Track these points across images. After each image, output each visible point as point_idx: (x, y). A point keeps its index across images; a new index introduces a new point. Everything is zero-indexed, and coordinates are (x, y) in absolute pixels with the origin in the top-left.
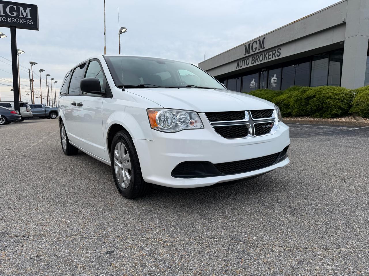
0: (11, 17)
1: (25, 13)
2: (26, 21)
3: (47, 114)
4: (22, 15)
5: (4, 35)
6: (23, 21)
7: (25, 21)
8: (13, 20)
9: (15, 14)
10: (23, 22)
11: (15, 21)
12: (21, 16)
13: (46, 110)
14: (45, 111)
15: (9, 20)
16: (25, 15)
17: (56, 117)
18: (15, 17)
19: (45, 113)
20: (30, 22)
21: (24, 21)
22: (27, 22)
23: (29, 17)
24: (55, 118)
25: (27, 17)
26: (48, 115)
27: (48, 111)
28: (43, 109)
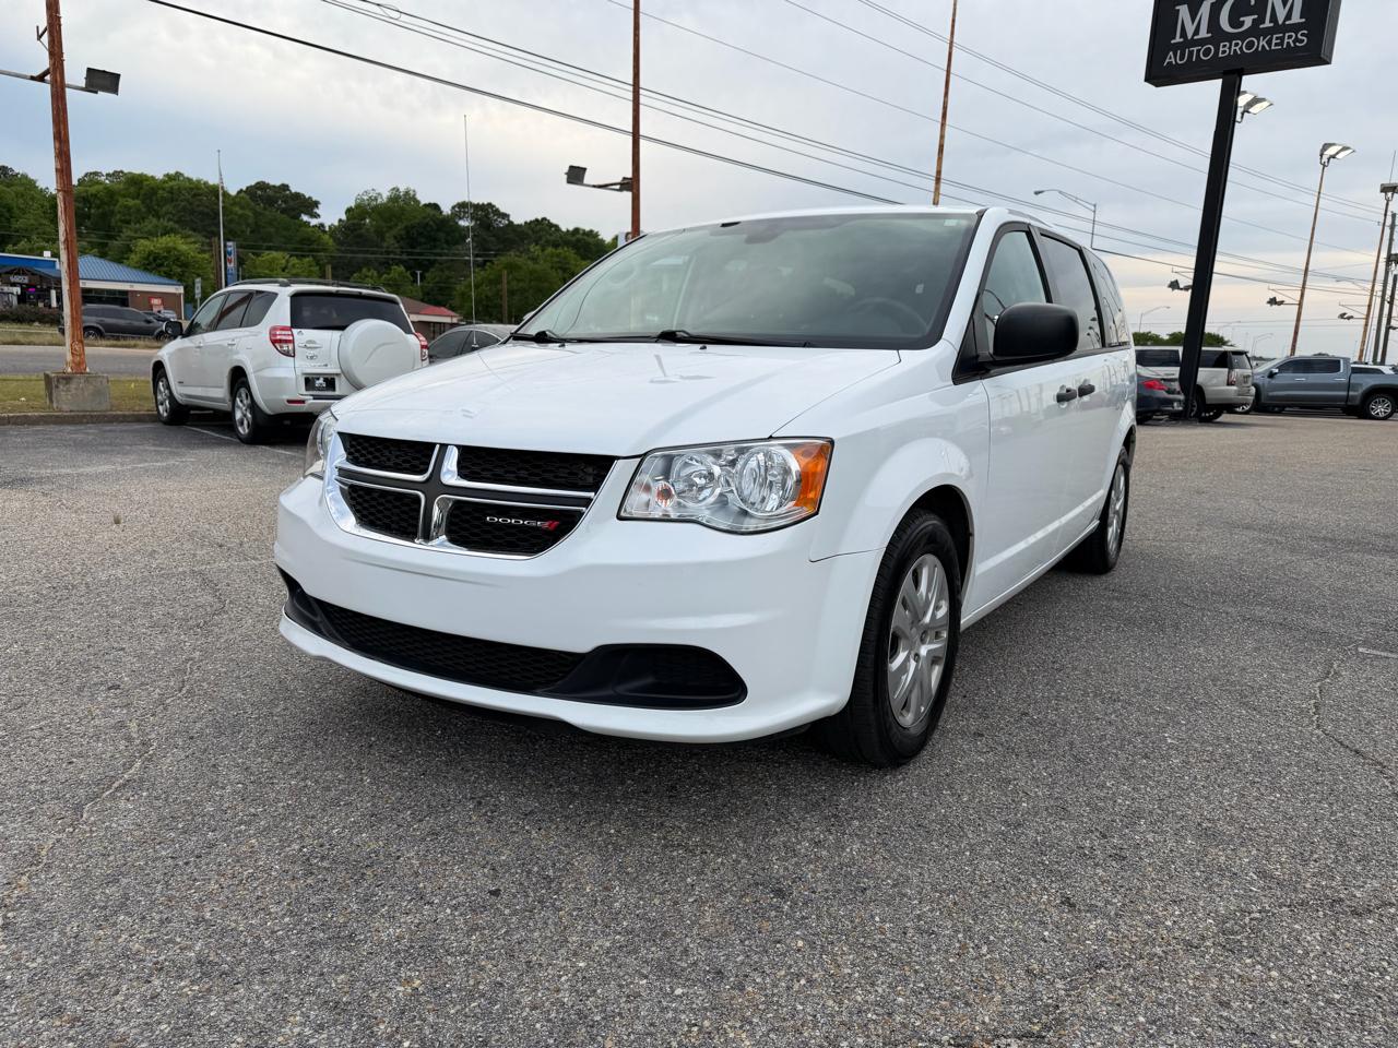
0: (1230, 37)
1: (1285, 6)
2: (1282, 39)
3: (1356, 396)
4: (1274, 18)
5: (1263, 100)
6: (1269, 42)
7: (1277, 38)
8: (1237, 47)
9: (1248, 21)
10: (1270, 46)
11: (1241, 49)
12: (1268, 24)
13: (1352, 381)
14: (1349, 386)
15: (1225, 49)
16: (1281, 14)
17: (1390, 415)
18: (1242, 36)
19: (1345, 393)
20: (1297, 40)
21: (1274, 41)
22: (1286, 41)
23: (1296, 18)
24: (1385, 419)
25: (1287, 23)
26: (1357, 402)
27: (1361, 385)
28: (1340, 377)
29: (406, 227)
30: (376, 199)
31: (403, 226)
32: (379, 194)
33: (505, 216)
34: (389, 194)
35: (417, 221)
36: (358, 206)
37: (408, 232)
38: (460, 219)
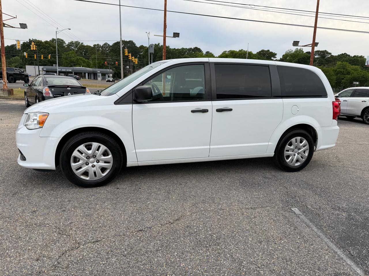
29: (298, 59)
30: (291, 52)
31: (298, 58)
32: (292, 50)
33: (330, 54)
34: (295, 50)
35: (302, 57)
36: (286, 54)
37: (299, 60)
38: (315, 55)
